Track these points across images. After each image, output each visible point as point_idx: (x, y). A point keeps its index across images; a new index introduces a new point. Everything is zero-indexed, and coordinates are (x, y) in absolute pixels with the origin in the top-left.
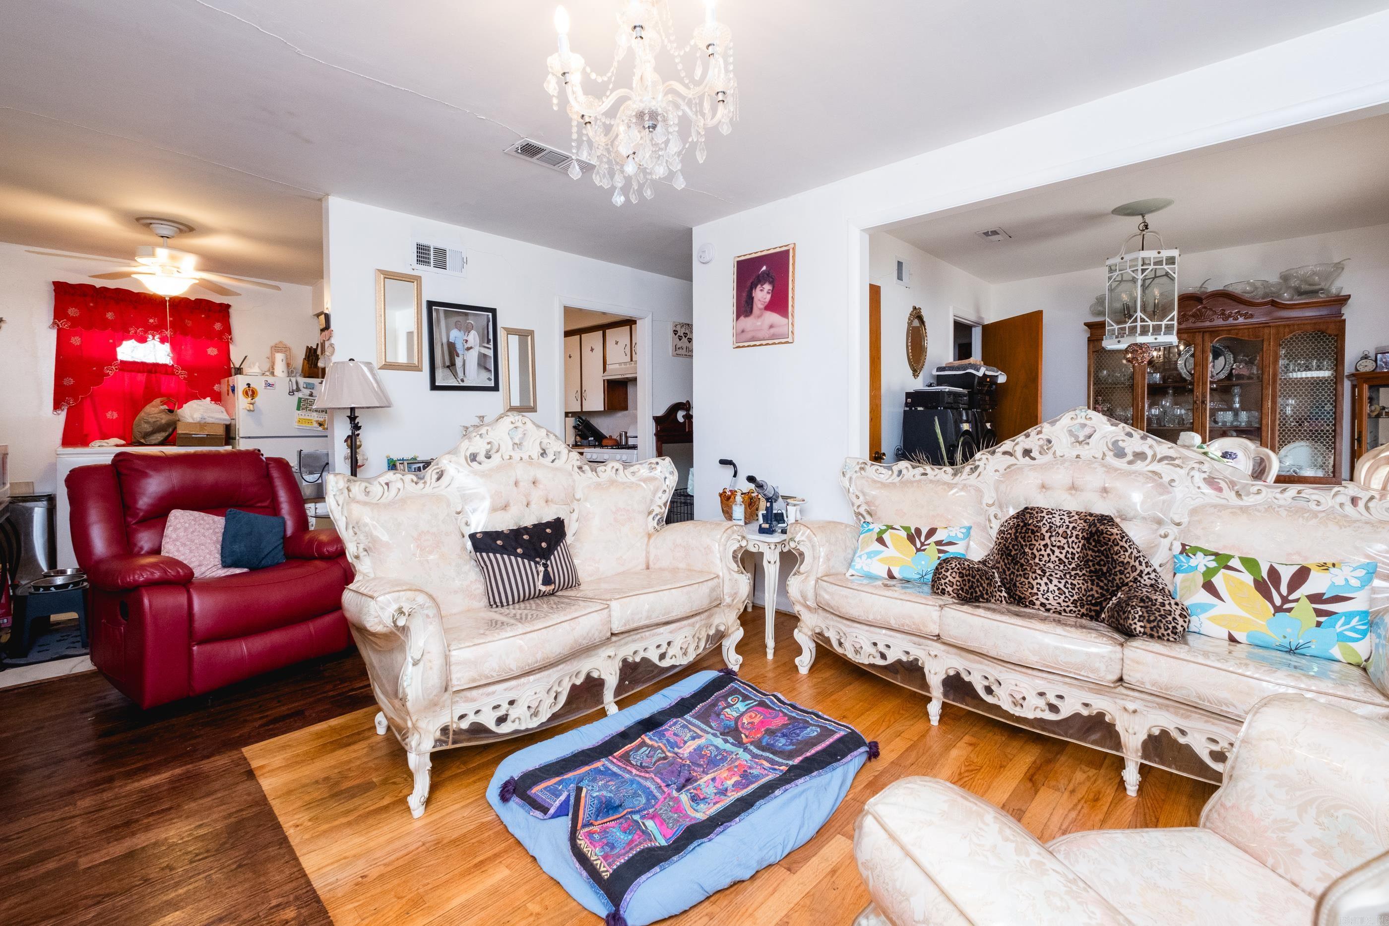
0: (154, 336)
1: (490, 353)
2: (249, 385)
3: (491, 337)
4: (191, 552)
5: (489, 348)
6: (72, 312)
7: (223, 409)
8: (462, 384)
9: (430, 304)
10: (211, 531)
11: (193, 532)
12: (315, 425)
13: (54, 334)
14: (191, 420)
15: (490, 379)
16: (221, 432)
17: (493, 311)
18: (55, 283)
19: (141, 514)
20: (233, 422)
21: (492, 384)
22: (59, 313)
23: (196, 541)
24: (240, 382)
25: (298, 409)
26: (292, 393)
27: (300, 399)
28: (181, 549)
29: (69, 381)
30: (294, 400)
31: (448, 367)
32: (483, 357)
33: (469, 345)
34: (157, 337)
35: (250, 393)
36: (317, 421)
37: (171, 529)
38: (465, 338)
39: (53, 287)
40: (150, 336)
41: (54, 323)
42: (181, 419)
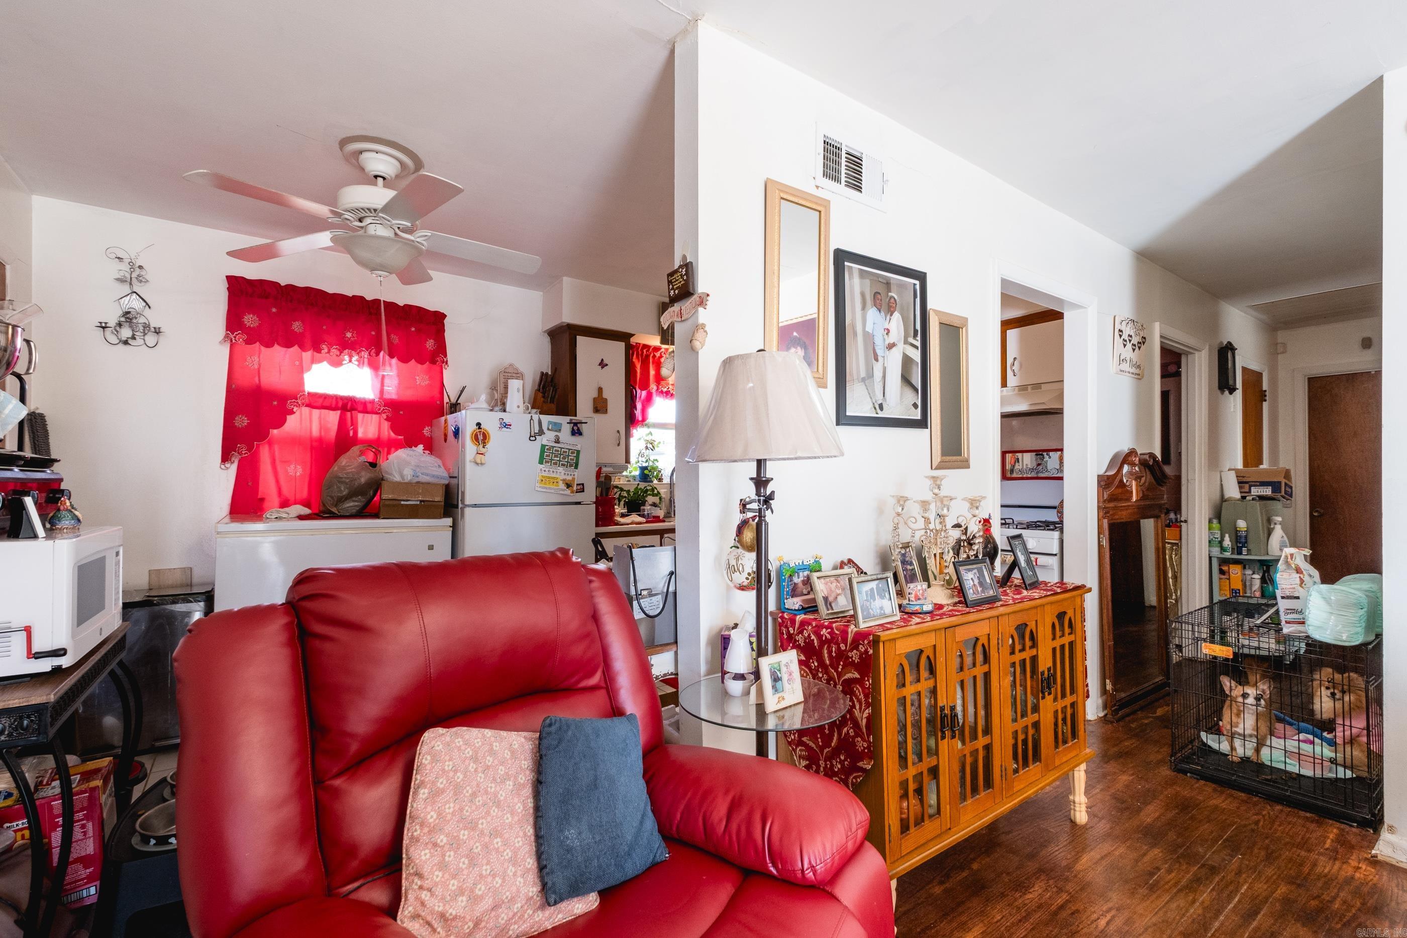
0: (351, 357)
1: (916, 355)
2: (479, 424)
3: (918, 327)
4: (473, 863)
5: (916, 347)
6: (250, 320)
7: (439, 462)
8: (881, 415)
9: (841, 256)
10: (510, 784)
11: (474, 795)
12: (562, 486)
13: (225, 350)
14: (397, 478)
15: (915, 406)
16: (439, 498)
17: (921, 277)
18: (228, 277)
19: (354, 747)
20: (454, 481)
21: (917, 415)
22: (233, 323)
23: (483, 825)
24: (467, 419)
25: (541, 462)
26: (533, 437)
27: (543, 446)
28: (450, 856)
29: (242, 421)
30: (536, 447)
31: (863, 380)
32: (907, 361)
33: (891, 339)
34: (355, 358)
35: (481, 437)
36: (564, 480)
37: (423, 793)
38: (886, 326)
39: (225, 285)
40: (347, 358)
41: (227, 336)
42: (386, 476)
